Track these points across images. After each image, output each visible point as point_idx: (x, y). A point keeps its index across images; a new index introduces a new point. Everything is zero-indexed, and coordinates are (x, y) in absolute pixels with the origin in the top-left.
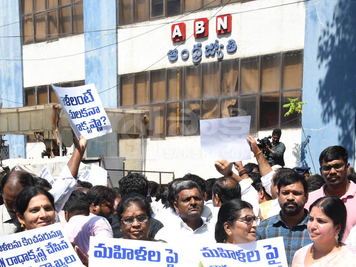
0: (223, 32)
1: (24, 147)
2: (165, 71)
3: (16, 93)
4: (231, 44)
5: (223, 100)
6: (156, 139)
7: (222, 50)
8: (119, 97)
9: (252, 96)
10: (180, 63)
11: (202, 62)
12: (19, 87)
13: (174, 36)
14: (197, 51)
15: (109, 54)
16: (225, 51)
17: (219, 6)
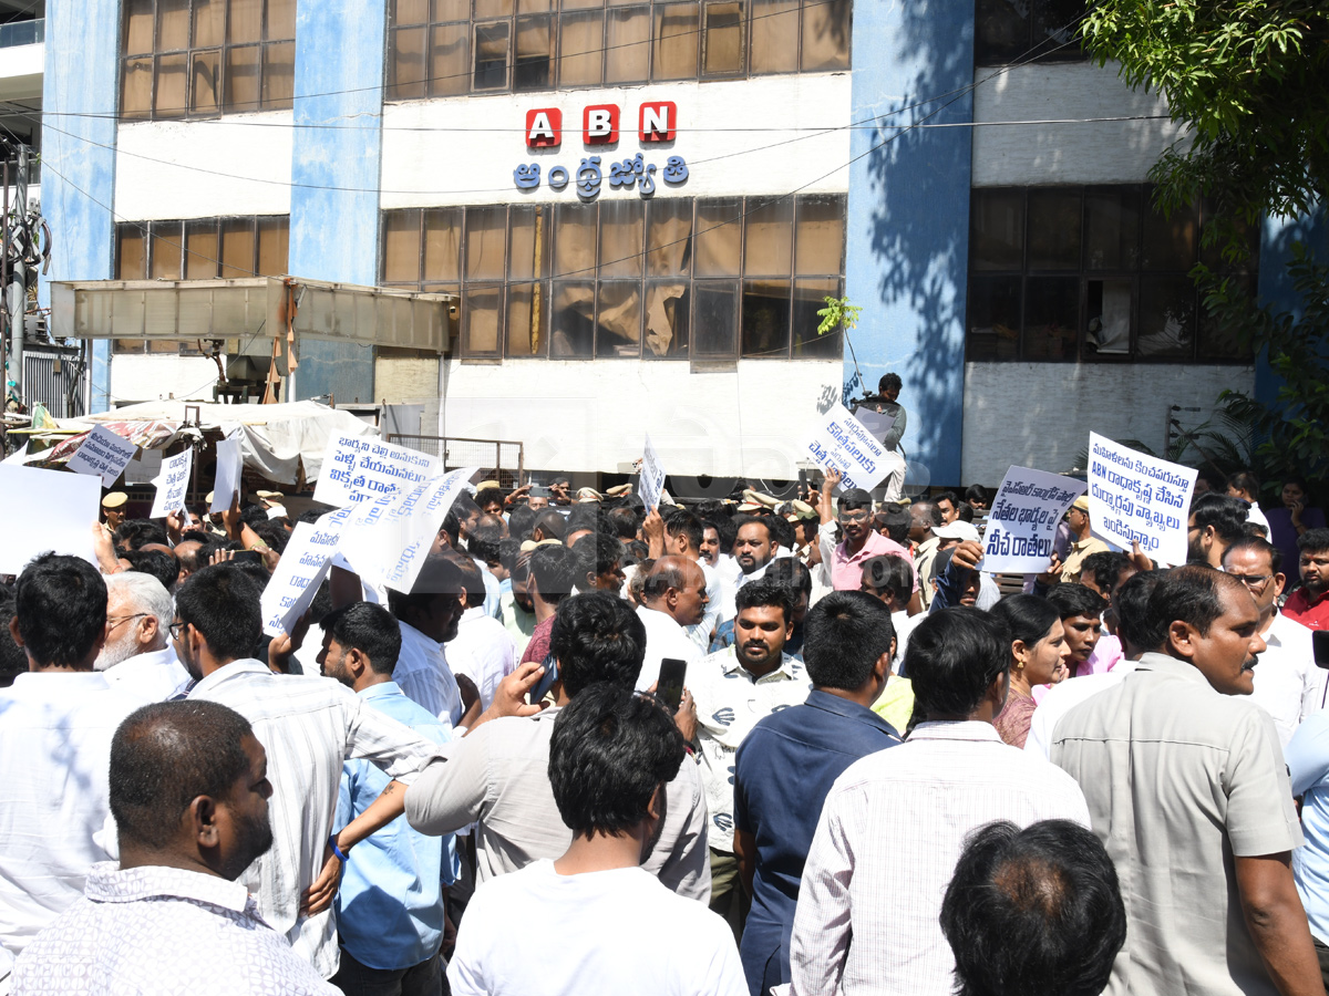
0: (657, 139)
1: (106, 363)
2: (506, 210)
3: (92, 233)
4: (675, 165)
5: (653, 285)
6: (475, 362)
7: (652, 176)
8: (381, 259)
9: (725, 282)
10: (544, 195)
11: (600, 198)
12: (101, 220)
13: (533, 135)
14: (589, 173)
15: (361, 160)
16: (658, 178)
17: (646, 83)
